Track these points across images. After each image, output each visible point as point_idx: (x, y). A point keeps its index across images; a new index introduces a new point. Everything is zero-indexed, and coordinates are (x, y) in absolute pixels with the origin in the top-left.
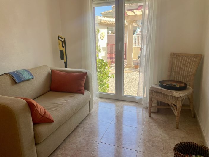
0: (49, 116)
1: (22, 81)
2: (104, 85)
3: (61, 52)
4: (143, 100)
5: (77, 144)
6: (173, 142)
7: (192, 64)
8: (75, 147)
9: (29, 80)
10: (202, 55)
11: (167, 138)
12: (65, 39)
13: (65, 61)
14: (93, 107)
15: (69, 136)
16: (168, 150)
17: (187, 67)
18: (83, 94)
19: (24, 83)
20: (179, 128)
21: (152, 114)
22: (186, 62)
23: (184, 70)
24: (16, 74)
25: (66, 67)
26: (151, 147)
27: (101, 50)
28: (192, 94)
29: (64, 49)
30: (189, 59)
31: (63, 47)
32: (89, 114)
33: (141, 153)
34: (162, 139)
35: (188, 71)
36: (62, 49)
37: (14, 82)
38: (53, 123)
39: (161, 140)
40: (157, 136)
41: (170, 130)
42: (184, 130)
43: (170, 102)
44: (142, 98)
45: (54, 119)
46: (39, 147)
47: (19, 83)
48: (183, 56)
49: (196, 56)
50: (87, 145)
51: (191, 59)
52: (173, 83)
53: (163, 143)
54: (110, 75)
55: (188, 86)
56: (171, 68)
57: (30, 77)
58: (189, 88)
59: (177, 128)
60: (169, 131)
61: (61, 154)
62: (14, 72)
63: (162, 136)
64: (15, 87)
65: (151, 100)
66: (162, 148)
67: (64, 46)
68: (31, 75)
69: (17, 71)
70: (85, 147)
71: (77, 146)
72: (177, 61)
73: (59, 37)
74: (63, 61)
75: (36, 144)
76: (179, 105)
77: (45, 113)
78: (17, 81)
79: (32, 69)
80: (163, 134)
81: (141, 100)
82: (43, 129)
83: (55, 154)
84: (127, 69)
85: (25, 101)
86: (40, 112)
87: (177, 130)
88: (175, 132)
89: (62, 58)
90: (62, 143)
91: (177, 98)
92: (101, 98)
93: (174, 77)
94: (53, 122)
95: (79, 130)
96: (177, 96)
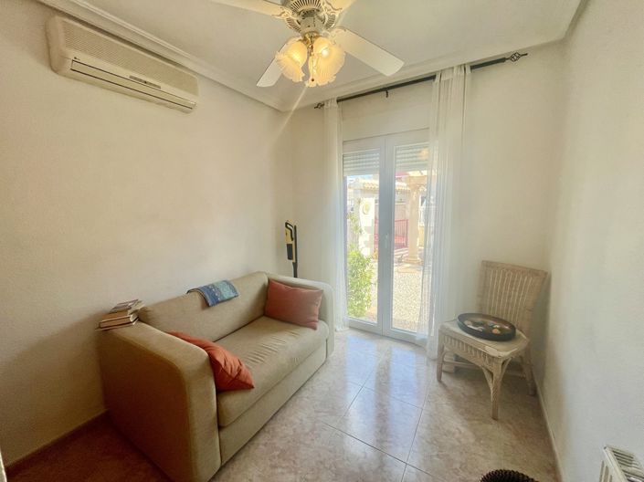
0: (247, 377)
1: (218, 302)
2: (363, 296)
3: (289, 246)
4: (428, 344)
5: (295, 427)
6: (482, 453)
7: (526, 287)
8: (292, 433)
9: (229, 299)
10: (546, 274)
11: (472, 440)
12: (295, 227)
13: (294, 261)
14: (333, 350)
15: (284, 407)
16: (470, 473)
17: (515, 291)
18: (315, 328)
19: (222, 304)
20: (499, 417)
21: (443, 375)
22: (513, 281)
23: (510, 297)
24: (211, 290)
25: (295, 276)
26: (435, 458)
27: (364, 231)
28: (527, 351)
29: (293, 243)
30: (519, 278)
31: (292, 239)
32: (325, 361)
33: (413, 470)
34: (460, 442)
35: (518, 300)
36: (291, 242)
37: (206, 305)
38: (253, 390)
39: (457, 444)
40: (449, 432)
41: (478, 420)
42: (511, 427)
43: (479, 362)
44: (426, 337)
45: (253, 384)
46: (224, 433)
47: (213, 305)
48: (507, 270)
49: (534, 273)
50: (312, 431)
51: (524, 278)
52: (486, 320)
53: (461, 453)
54: (372, 281)
55: (518, 332)
56: (484, 290)
57: (233, 295)
58: (520, 335)
59: (495, 418)
60: (476, 422)
61: (265, 445)
62: (207, 287)
63: (460, 432)
64: (206, 312)
65: (441, 350)
66: (458, 466)
67: (294, 238)
68: (234, 291)
69: (213, 285)
70: (307, 434)
71: (294, 430)
72: (494, 278)
73: (287, 224)
74: (291, 261)
75: (220, 428)
76: (498, 372)
77: (240, 371)
78: (210, 303)
79: (238, 279)
80: (463, 429)
81: (424, 341)
82: (234, 401)
83: (256, 442)
84: (408, 265)
85: (206, 354)
86: (229, 372)
87: (493, 422)
88: (490, 427)
89: (290, 257)
90: (271, 419)
91: (492, 359)
92: (351, 328)
93: (490, 309)
94: (253, 387)
95: (304, 394)
96: (492, 354)
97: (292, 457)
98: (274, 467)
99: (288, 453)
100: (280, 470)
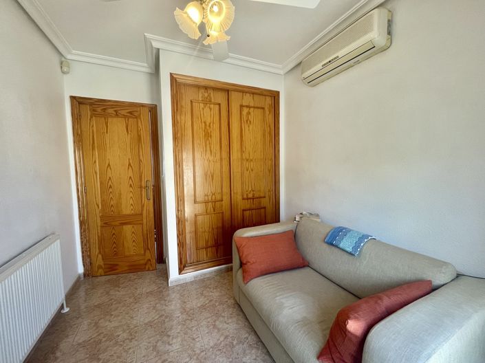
97: (224, 350)
98: (226, 337)
99: (229, 349)
100: (222, 339)
